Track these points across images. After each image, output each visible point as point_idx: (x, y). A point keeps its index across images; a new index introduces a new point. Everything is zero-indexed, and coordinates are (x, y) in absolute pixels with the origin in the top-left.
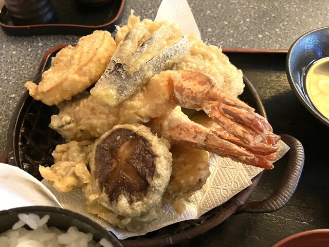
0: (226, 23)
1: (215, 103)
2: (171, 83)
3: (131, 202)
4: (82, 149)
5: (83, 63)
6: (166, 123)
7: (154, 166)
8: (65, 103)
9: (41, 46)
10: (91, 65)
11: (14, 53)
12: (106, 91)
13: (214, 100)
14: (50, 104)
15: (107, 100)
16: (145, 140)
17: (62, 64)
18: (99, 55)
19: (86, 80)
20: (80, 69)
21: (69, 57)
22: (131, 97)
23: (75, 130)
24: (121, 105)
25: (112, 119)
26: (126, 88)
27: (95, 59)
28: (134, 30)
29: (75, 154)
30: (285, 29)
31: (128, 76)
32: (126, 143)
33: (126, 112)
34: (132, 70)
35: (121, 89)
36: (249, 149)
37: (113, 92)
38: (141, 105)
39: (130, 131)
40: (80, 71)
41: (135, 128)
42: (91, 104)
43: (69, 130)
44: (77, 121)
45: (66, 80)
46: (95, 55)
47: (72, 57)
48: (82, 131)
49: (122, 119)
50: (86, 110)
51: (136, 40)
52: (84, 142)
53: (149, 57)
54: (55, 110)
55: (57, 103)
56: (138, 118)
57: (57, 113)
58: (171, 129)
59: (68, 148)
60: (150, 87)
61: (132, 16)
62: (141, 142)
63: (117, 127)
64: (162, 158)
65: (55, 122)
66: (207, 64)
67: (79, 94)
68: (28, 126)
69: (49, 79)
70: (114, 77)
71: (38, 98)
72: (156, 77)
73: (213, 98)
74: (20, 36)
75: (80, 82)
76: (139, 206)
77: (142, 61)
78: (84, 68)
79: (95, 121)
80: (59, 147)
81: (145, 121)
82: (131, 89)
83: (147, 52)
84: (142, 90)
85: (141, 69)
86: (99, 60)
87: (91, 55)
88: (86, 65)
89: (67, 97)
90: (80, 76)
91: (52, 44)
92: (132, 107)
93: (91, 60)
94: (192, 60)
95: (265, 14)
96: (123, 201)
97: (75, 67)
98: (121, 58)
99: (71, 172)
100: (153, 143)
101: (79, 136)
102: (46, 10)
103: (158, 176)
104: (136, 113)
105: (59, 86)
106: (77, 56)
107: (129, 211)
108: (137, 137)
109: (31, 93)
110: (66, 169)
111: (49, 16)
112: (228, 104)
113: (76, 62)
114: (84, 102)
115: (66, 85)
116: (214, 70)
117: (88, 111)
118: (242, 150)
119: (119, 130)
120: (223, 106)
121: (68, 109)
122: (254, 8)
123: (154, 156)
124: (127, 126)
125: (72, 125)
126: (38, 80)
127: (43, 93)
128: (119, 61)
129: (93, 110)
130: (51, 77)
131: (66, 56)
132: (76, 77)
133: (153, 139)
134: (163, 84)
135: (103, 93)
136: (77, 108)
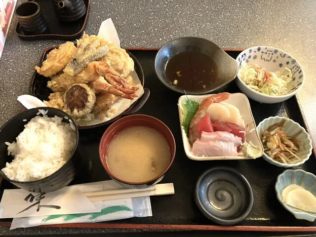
0: (143, 32)
1: (109, 74)
2: (95, 66)
3: (78, 111)
4: (61, 95)
5: (61, 58)
6: (94, 83)
7: (87, 98)
8: (54, 76)
9: (41, 46)
10: (64, 59)
11: (26, 50)
12: (69, 70)
13: (109, 73)
14: (47, 76)
15: (70, 74)
16: (84, 89)
17: (52, 58)
18: (68, 55)
19: (62, 65)
20: (60, 61)
21: (55, 55)
22: (80, 72)
23: (58, 88)
24: (75, 76)
25: (73, 81)
26: (77, 69)
27: (66, 56)
28: (83, 43)
29: (58, 97)
30: (175, 35)
31: (78, 64)
32: (78, 91)
33: (78, 79)
34: (79, 61)
35: (75, 69)
36: (124, 92)
37: (72, 70)
38: (84, 76)
39: (79, 86)
40: (59, 62)
41: (81, 85)
42: (65, 76)
43: (56, 87)
44: (59, 84)
45: (54, 65)
46: (66, 54)
47: (56, 55)
48: (61, 88)
49: (77, 82)
50: (62, 78)
51: (83, 48)
52: (62, 93)
53: (87, 56)
54: (49, 79)
55: (50, 76)
56: (83, 81)
57: (50, 80)
58: (97, 85)
59: (55, 95)
60: (88, 68)
61: (84, 34)
62: (83, 90)
63: (74, 85)
64: (91, 96)
65: (49, 84)
66: (117, 57)
67: (60, 72)
68: (37, 87)
69: (46, 65)
70: (72, 64)
71: (41, 74)
72: (90, 64)
73: (109, 72)
74: (29, 40)
75: (59, 66)
76: (81, 113)
77: (84, 58)
78: (61, 61)
79: (66, 83)
80: (51, 94)
81: (87, 82)
82: (80, 69)
83: (87, 54)
84: (85, 69)
85: (84, 61)
86: (68, 57)
87: (64, 54)
88: (62, 59)
89: (54, 73)
90: (59, 63)
91: (46, 45)
92: (81, 77)
93: (64, 56)
94: (111, 56)
95: (167, 25)
96: (75, 111)
97: (57, 60)
98: (76, 56)
99: (57, 103)
100: (88, 90)
101: (60, 90)
102: (42, 26)
103: (89, 102)
104: (82, 79)
105: (51, 68)
106: (58, 55)
107: (78, 114)
108: (82, 88)
109: (38, 71)
110: (54, 102)
111: (44, 29)
112: (113, 74)
113: (58, 58)
114: (62, 75)
115: (53, 68)
116: (119, 60)
117: (64, 79)
118: (121, 92)
119: (75, 86)
120: (111, 75)
121: (55, 79)
122: (161, 22)
123: (88, 95)
124: (78, 84)
125: (57, 85)
126: (41, 65)
127: (43, 71)
128: (75, 58)
129: (65, 79)
130: (47, 64)
131: (53, 54)
132: (58, 64)
133: (88, 89)
134: (92, 67)
135: (68, 71)
136: (59, 78)
